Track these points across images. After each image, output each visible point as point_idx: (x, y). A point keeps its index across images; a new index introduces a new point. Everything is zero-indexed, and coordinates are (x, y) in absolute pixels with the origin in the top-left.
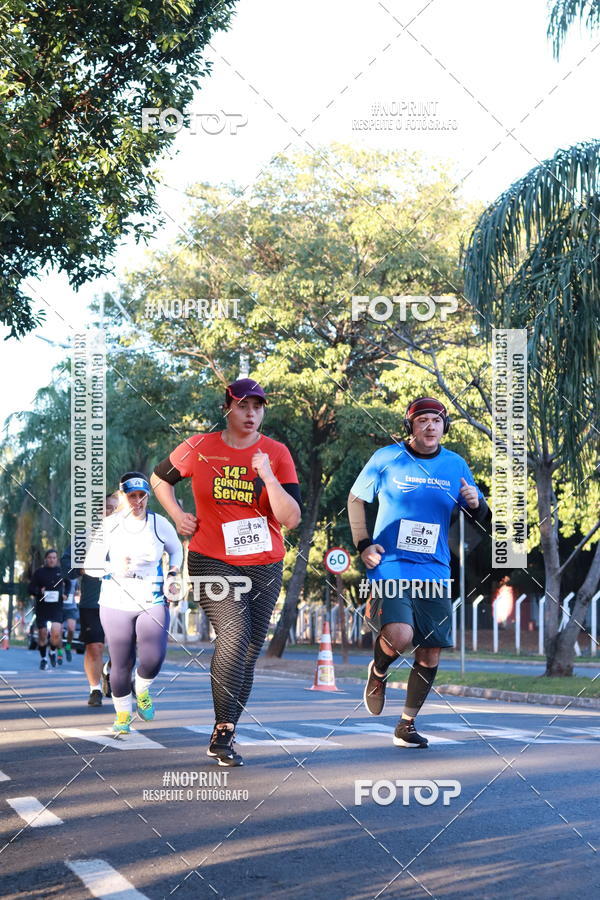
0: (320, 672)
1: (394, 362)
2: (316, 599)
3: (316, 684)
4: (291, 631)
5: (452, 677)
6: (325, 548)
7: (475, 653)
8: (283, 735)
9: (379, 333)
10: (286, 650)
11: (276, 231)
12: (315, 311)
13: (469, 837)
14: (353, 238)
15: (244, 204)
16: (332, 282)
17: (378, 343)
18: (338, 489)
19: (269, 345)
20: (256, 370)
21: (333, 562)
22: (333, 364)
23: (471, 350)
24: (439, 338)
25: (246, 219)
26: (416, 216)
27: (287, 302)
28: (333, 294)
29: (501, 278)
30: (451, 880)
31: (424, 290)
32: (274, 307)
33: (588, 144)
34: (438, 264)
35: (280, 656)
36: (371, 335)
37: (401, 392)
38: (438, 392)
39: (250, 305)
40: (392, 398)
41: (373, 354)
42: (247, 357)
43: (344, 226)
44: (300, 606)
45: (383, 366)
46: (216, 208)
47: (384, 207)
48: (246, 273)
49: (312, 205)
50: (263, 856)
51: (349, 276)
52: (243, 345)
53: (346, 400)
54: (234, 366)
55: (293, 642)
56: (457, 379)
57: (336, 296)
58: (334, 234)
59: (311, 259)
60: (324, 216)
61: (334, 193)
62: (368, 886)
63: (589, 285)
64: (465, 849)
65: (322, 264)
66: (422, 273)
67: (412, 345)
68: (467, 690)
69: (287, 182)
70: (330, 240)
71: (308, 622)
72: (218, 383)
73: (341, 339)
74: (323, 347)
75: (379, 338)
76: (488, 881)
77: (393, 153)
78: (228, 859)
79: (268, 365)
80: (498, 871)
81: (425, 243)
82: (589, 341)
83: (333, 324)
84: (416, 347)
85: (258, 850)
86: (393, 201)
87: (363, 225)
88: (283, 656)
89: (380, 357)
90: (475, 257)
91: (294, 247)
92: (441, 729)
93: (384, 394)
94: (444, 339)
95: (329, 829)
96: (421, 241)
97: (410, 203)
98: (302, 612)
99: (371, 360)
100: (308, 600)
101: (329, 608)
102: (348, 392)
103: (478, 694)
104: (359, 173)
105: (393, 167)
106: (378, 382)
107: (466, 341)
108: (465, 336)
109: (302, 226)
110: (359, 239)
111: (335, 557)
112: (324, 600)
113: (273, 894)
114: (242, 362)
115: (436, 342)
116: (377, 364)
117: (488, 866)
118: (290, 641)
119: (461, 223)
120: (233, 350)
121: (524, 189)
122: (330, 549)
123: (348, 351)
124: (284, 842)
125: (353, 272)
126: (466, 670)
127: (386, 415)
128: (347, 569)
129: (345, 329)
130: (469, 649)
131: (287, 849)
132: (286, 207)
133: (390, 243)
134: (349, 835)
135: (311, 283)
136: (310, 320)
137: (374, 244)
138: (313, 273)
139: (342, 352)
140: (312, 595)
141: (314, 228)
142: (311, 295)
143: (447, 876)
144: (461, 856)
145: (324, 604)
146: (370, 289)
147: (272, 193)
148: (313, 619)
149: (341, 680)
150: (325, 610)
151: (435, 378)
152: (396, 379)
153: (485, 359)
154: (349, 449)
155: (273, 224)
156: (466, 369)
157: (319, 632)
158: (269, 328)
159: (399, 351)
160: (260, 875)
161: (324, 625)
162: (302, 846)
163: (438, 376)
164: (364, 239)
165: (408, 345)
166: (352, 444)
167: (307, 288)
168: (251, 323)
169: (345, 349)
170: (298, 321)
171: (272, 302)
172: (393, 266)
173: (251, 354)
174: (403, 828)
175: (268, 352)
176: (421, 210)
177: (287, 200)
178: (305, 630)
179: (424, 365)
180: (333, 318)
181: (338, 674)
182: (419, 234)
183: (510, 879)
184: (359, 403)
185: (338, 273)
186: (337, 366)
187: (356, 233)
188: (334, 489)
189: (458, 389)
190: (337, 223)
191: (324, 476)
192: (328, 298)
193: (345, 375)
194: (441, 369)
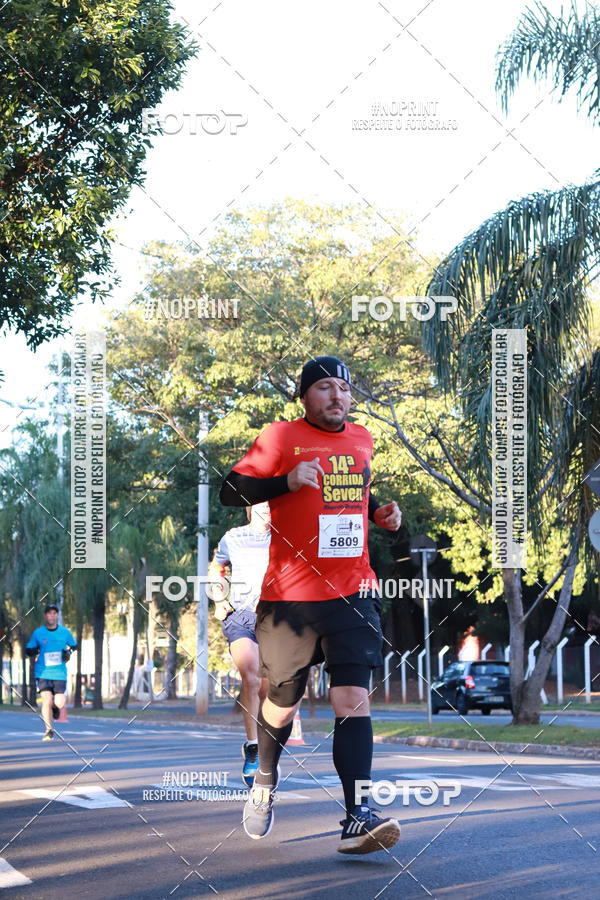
1: (353, 415)
5: (418, 728)
11: (233, 288)
12: (273, 366)
14: (309, 293)
15: (200, 262)
16: (289, 337)
19: (228, 401)
20: (216, 426)
23: (430, 402)
24: (397, 390)
25: (203, 276)
26: (371, 269)
27: (246, 358)
28: (290, 349)
29: (457, 329)
31: (381, 343)
32: (232, 363)
33: (539, 195)
38: (398, 444)
39: (209, 362)
42: (207, 414)
43: (300, 281)
46: (173, 265)
47: (339, 261)
48: (204, 330)
49: (267, 261)
51: (306, 330)
52: (202, 402)
54: (194, 423)
56: (417, 430)
57: (294, 350)
58: (290, 289)
59: (268, 314)
60: (280, 272)
61: (289, 249)
63: (543, 334)
65: (279, 319)
66: (379, 326)
67: (371, 398)
68: (435, 741)
69: (242, 239)
70: (287, 295)
72: (178, 440)
74: (283, 402)
77: (347, 207)
79: (227, 420)
82: (545, 389)
83: (292, 379)
84: (375, 400)
86: (348, 254)
87: (319, 280)
91: (251, 303)
94: (402, 390)
96: (377, 293)
97: (365, 256)
103: (446, 744)
104: (314, 228)
105: (347, 222)
107: (424, 392)
108: (422, 387)
109: (258, 282)
110: (316, 293)
114: (201, 419)
115: (395, 394)
119: (416, 275)
120: (192, 407)
121: (478, 240)
125: (310, 327)
126: (433, 721)
132: (241, 263)
135: (268, 338)
136: (268, 374)
137: (330, 297)
138: (270, 328)
141: (271, 283)
142: (269, 351)
146: (327, 343)
147: (227, 249)
149: (308, 734)
151: (395, 430)
153: (443, 409)
155: (229, 280)
156: (425, 420)
158: (228, 383)
159: (358, 404)
163: (397, 428)
164: (320, 294)
165: (367, 398)
167: (265, 343)
168: (209, 379)
170: (256, 377)
171: (230, 358)
173: (211, 411)
175: (227, 408)
176: (376, 263)
177: (242, 256)
179: (383, 417)
180: (291, 373)
181: (304, 729)
182: (375, 287)
185: (296, 328)
187: (312, 287)
189: (417, 441)
190: (293, 278)
192: (286, 353)
194: (400, 421)
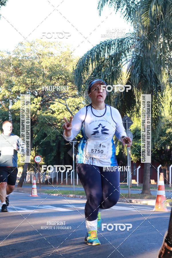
0: (33, 191)
1: (54, 102)
2: (32, 170)
3: (32, 195)
4: (25, 179)
5: (71, 192)
6: (34, 156)
7: (77, 185)
8: (22, 209)
9: (50, 94)
10: (23, 185)
11: (20, 64)
12: (31, 87)
13: (75, 237)
14: (42, 66)
15: (11, 56)
16: (36, 79)
17: (49, 97)
18: (38, 139)
19: (18, 97)
20: (14, 104)
21: (37, 159)
22: (36, 103)
23: (76, 99)
24: (67, 95)
25: (11, 61)
26: (60, 60)
27: (23, 85)
28: (36, 83)
29: (85, 78)
30: (69, 249)
31: (62, 82)
32: (19, 86)
33: (109, 40)
34: (67, 74)
35: (21, 187)
36: (47, 94)
37: (56, 111)
38: (67, 111)
39: (12, 86)
40: (53, 112)
41: (48, 100)
43: (40, 63)
44: (27, 172)
45: (51, 103)
46: (2, 57)
47: (51, 58)
48: (11, 76)
49: (30, 57)
50: (15, 244)
51: (41, 77)
52: (10, 97)
53: (40, 113)
54: (8, 103)
55: (25, 183)
56: (72, 107)
58: (37, 65)
59: (30, 72)
60: (34, 60)
61: (37, 53)
62: (45, 252)
63: (109, 80)
64: (74, 241)
65: (33, 74)
66: (62, 77)
67: (59, 97)
68: (75, 196)
69: (23, 50)
70: (36, 67)
71: (30, 177)
72: (3, 108)
73: (39, 96)
74: (34, 98)
75: (50, 95)
76: (80, 249)
77: (54, 42)
78: (5, 245)
79: (17, 103)
80: (83, 246)
81: (63, 68)
82: (110, 96)
85: (14, 242)
86: (54, 56)
87: (45, 63)
88: (22, 187)
89: (50, 101)
90: (77, 72)
91: (25, 69)
92: (67, 207)
93: (51, 111)
95: (35, 236)
96: (62, 67)
97: (59, 56)
98: (28, 174)
99: (48, 101)
100: (30, 171)
101: (36, 173)
102: (41, 111)
103: (78, 197)
104: (44, 48)
105: (53, 46)
106: (49, 108)
108: (74, 95)
109: (27, 63)
110: (44, 67)
111: (37, 158)
112: (34, 170)
113: (18, 254)
114: (10, 102)
116: (49, 103)
117: (80, 245)
118: (24, 182)
119: (73, 62)
120: (7, 98)
121: (91, 52)
122: (36, 156)
123: (41, 99)
124: (22, 240)
125: (42, 76)
126: (75, 190)
127: (52, 117)
128: (41, 161)
129: (40, 93)
130: (76, 184)
131: (23, 241)
132: (23, 57)
133: (53, 68)
134: (40, 237)
135: (30, 79)
136: (30, 90)
137: (48, 68)
138: (31, 76)
139: (39, 99)
140: (31, 169)
141: (31, 63)
142: (30, 83)
143: (69, 248)
144: (73, 242)
145: (34, 172)
146: (47, 81)
147: (19, 53)
148: (31, 176)
149: (39, 193)
150: (34, 173)
152: (54, 107)
153: (80, 101)
154: (41, 127)
155: (19, 62)
156: (75, 104)
157: (33, 180)
158: (18, 92)
159: (55, 99)
160: (14, 249)
161: (34, 177)
162: (27, 241)
163: (67, 106)
166: (42, 126)
167: (29, 81)
168: (13, 91)
169: (40, 98)
170: (26, 90)
172: (53, 75)
173: (13, 100)
174: (56, 235)
175: (18, 99)
176: (62, 59)
177: (23, 55)
178: (29, 179)
179: (62, 103)
180: (36, 90)
181: (38, 192)
182: (61, 65)
183: (86, 249)
184: (44, 114)
185: (38, 76)
186: (38, 103)
188: (37, 139)
189: (72, 110)
190: (38, 62)
191: (34, 135)
193: (40, 106)
194: (67, 104)
